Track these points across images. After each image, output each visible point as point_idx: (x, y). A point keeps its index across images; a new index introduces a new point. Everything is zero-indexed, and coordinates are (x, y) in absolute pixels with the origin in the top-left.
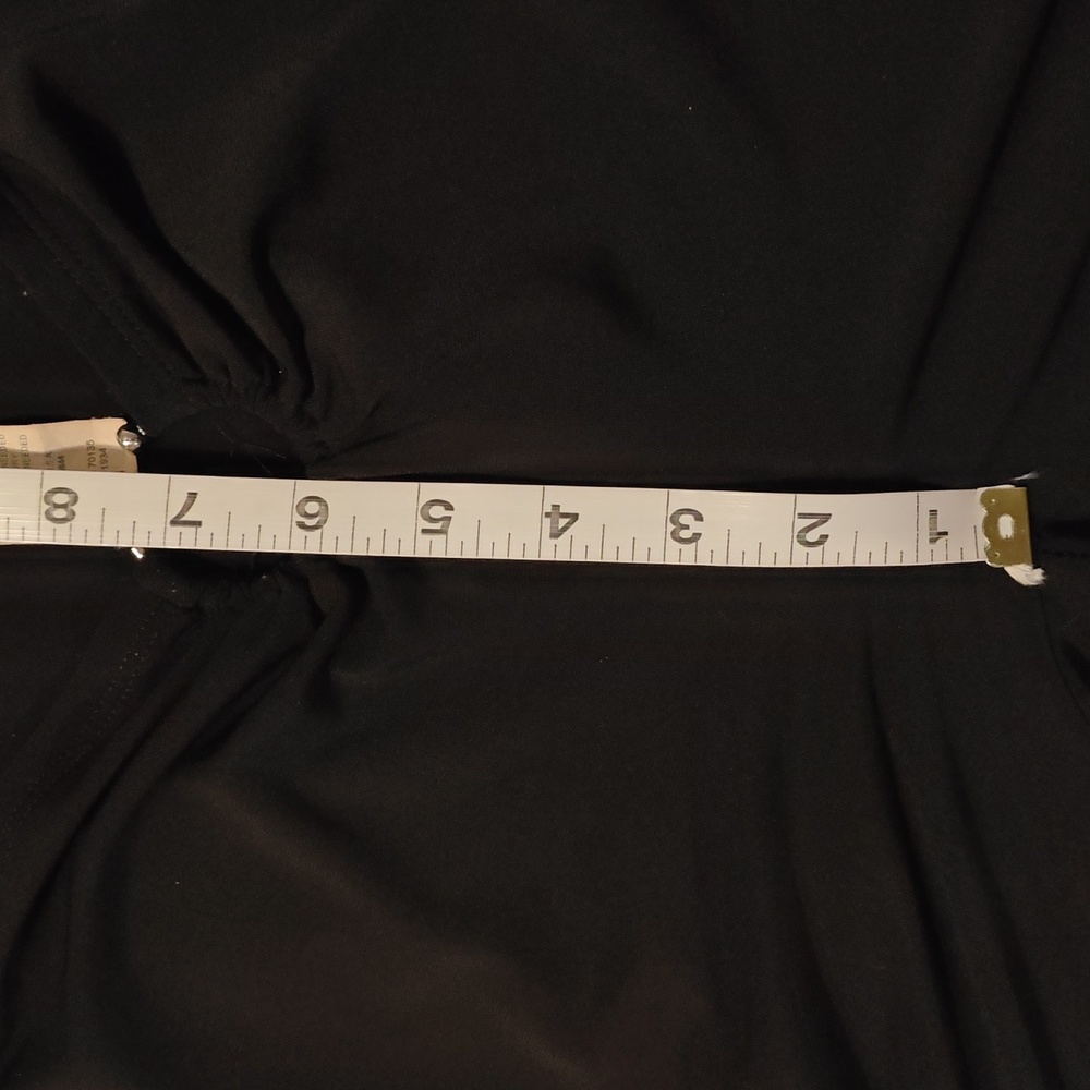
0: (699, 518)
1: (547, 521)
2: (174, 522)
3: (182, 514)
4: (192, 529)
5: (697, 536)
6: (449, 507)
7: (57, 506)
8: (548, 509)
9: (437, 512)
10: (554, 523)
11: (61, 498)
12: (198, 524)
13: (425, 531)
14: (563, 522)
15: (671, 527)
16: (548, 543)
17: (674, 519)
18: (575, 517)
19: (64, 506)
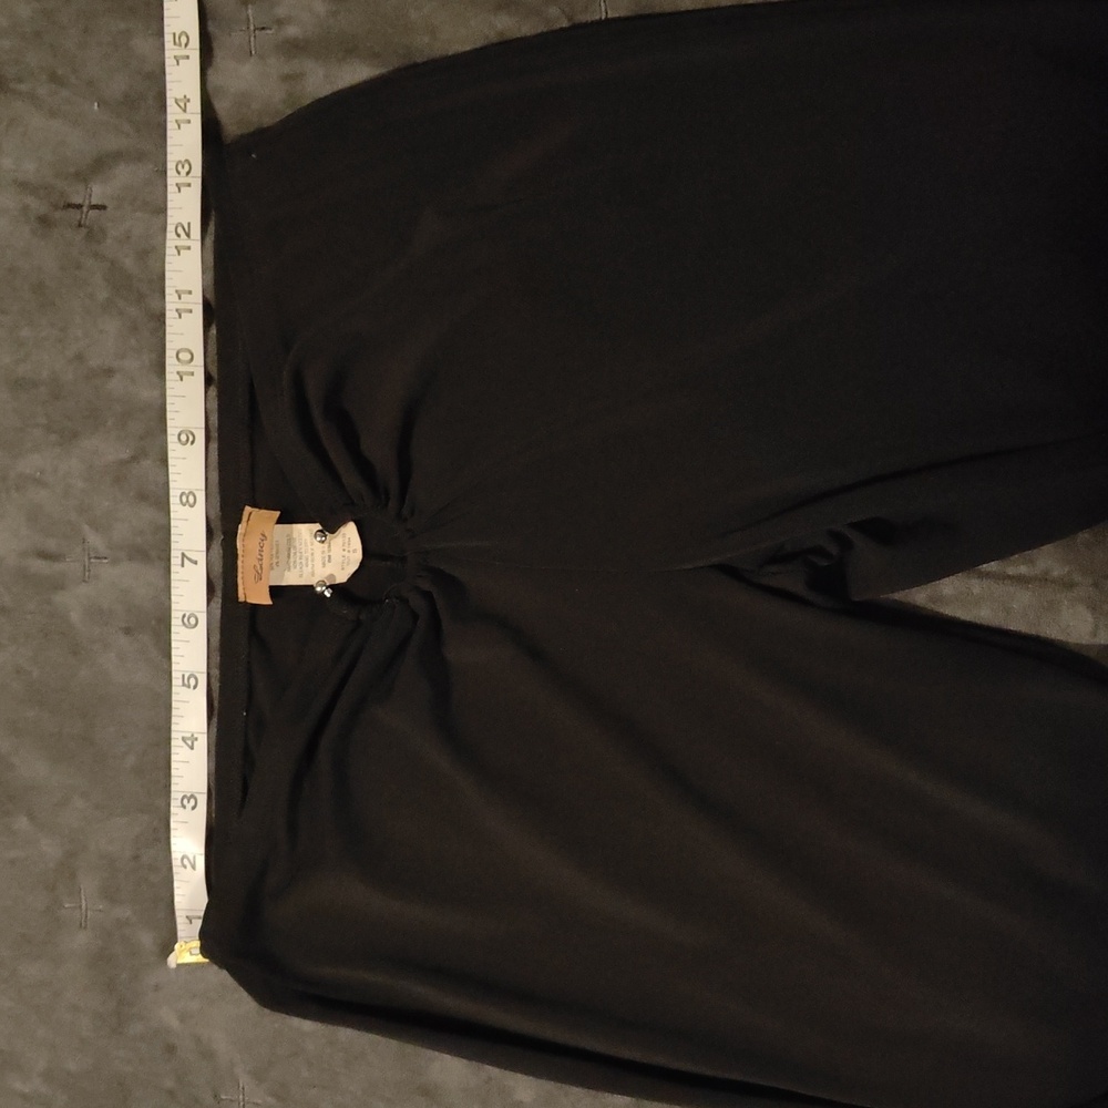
0: (193, 808)
1: (189, 735)
2: (183, 555)
3: (188, 559)
4: (180, 562)
5: (184, 807)
6: (195, 687)
7: (187, 498)
8: (195, 736)
9: (192, 682)
10: (189, 739)
11: (191, 499)
12: (183, 565)
13: (183, 676)
14: (189, 743)
15: (189, 795)
16: (180, 736)
17: (192, 796)
18: (192, 748)
19: (187, 501)
